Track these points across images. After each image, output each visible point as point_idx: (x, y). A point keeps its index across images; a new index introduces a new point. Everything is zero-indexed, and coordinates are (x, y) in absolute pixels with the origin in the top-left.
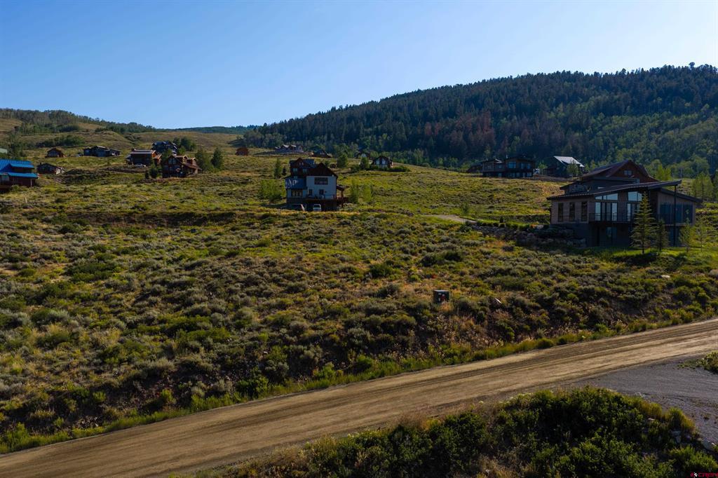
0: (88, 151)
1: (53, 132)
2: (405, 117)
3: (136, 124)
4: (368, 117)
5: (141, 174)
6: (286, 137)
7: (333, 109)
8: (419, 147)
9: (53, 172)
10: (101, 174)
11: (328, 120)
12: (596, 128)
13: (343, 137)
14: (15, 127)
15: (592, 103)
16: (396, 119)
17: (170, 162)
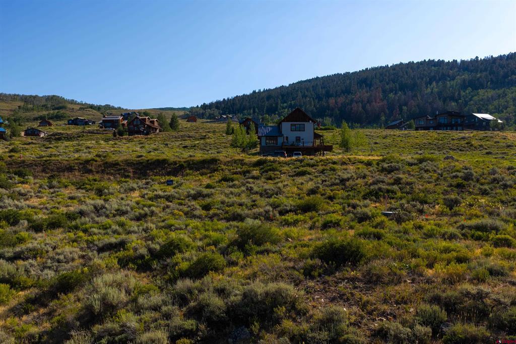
0: (71, 122)
1: (47, 110)
2: (312, 95)
3: (110, 105)
4: (283, 96)
5: (110, 135)
6: (221, 112)
7: (254, 92)
8: (327, 116)
9: (38, 135)
10: (76, 136)
11: (253, 98)
12: (467, 99)
13: (265, 111)
14: (19, 107)
15: (459, 81)
16: (304, 96)
17: (135, 123)
